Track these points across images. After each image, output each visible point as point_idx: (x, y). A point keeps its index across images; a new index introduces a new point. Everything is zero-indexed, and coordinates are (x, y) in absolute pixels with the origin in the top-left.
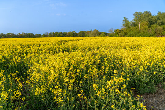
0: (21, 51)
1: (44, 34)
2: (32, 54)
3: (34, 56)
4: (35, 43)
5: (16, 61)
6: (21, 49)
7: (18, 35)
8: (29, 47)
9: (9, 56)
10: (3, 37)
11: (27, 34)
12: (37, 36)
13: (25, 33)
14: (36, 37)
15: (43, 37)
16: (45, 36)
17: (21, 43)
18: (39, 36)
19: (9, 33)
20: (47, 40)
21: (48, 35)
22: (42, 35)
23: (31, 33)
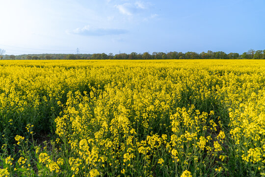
0: (210, 80)
1: (245, 53)
2: (229, 88)
3: (232, 92)
4: (229, 68)
5: (204, 95)
6: (209, 77)
7: (201, 55)
8: (221, 75)
9: (194, 85)
10: (181, 57)
11: (215, 53)
12: (232, 57)
13: (211, 52)
14: (229, 59)
15: (241, 59)
16: (247, 56)
17: (207, 67)
18: (236, 56)
19: (189, 52)
20: (253, 65)
21: (253, 55)
22: (241, 55)
23: (222, 52)
